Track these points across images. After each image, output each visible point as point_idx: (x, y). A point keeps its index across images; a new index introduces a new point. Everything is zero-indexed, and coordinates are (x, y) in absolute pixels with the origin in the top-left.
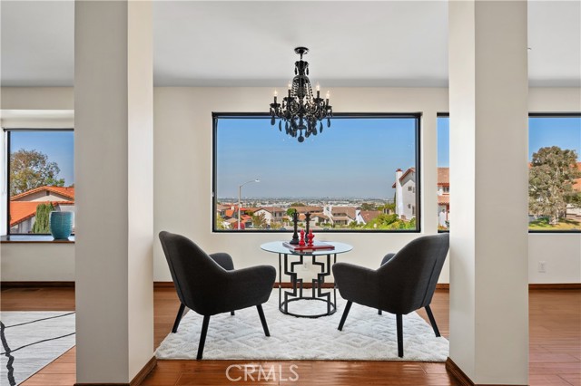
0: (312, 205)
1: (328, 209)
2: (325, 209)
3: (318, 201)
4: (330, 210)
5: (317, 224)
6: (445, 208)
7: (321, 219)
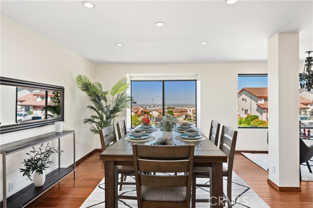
0: (178, 108)
1: (190, 111)
2: (188, 110)
3: (181, 106)
4: (192, 111)
5: (185, 119)
6: (266, 110)
7: (187, 116)
